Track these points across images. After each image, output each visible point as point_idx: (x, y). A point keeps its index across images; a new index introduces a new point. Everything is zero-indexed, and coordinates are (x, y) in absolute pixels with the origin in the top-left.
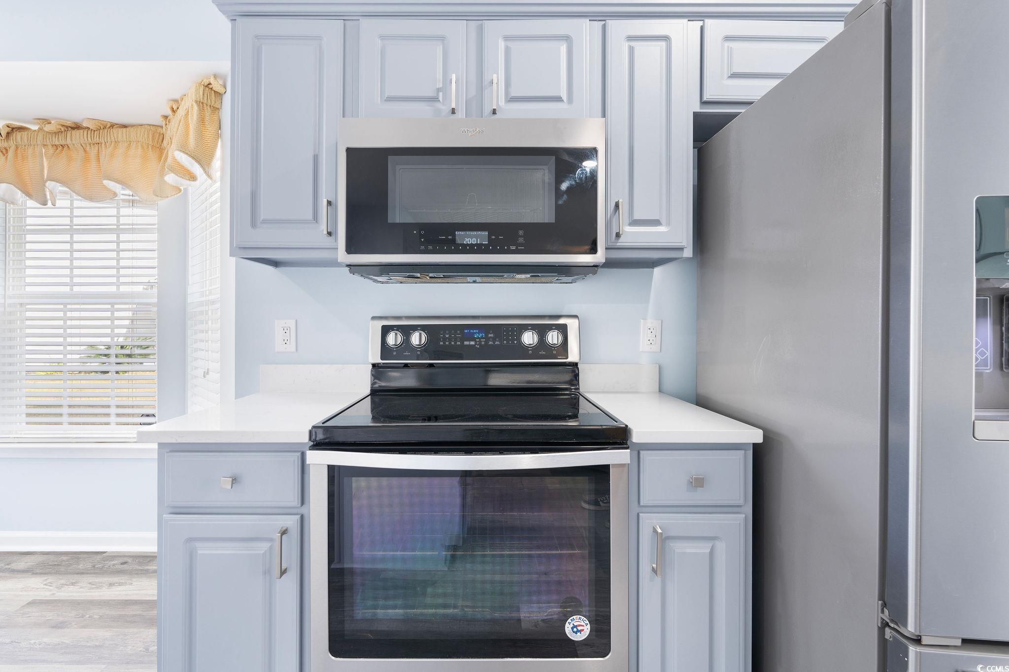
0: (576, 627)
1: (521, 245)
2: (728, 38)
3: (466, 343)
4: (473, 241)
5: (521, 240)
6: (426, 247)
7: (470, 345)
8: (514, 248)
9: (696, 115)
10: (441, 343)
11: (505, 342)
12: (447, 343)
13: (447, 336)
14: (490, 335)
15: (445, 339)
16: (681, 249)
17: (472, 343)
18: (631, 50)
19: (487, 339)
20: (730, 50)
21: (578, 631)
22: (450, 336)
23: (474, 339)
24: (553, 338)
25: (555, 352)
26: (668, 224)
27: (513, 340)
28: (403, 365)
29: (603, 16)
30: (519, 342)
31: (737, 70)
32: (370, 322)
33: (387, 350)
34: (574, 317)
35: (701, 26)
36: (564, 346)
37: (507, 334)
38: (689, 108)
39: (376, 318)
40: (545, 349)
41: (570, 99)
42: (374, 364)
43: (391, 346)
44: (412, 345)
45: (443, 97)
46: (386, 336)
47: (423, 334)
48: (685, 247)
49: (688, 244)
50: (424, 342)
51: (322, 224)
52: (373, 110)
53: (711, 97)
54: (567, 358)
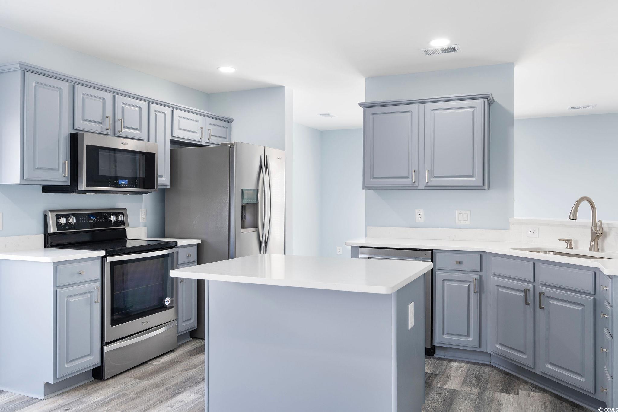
2: (179, 117)
3: (90, 221)
4: (123, 183)
5: (137, 183)
6: (110, 185)
8: (135, 186)
9: (171, 140)
10: (80, 222)
11: (103, 220)
12: (83, 222)
13: (82, 218)
14: (98, 218)
15: (81, 220)
17: (92, 221)
18: (156, 116)
20: (179, 121)
21: (168, 302)
22: (83, 218)
23: (92, 219)
24: (120, 218)
25: (121, 224)
26: (165, 177)
27: (106, 219)
28: (59, 233)
29: (150, 102)
30: (110, 220)
31: (181, 127)
32: (50, 213)
33: (59, 226)
34: (125, 209)
35: (172, 111)
36: (124, 221)
37: (104, 217)
38: (169, 137)
39: (52, 211)
40: (117, 222)
41: (141, 131)
42: (53, 233)
43: (61, 224)
44: (70, 223)
45: (103, 122)
46: (59, 219)
47: (75, 218)
48: (168, 185)
49: (169, 184)
50: (75, 222)
51: (61, 171)
52: (80, 125)
53: (174, 135)
54: (124, 226)
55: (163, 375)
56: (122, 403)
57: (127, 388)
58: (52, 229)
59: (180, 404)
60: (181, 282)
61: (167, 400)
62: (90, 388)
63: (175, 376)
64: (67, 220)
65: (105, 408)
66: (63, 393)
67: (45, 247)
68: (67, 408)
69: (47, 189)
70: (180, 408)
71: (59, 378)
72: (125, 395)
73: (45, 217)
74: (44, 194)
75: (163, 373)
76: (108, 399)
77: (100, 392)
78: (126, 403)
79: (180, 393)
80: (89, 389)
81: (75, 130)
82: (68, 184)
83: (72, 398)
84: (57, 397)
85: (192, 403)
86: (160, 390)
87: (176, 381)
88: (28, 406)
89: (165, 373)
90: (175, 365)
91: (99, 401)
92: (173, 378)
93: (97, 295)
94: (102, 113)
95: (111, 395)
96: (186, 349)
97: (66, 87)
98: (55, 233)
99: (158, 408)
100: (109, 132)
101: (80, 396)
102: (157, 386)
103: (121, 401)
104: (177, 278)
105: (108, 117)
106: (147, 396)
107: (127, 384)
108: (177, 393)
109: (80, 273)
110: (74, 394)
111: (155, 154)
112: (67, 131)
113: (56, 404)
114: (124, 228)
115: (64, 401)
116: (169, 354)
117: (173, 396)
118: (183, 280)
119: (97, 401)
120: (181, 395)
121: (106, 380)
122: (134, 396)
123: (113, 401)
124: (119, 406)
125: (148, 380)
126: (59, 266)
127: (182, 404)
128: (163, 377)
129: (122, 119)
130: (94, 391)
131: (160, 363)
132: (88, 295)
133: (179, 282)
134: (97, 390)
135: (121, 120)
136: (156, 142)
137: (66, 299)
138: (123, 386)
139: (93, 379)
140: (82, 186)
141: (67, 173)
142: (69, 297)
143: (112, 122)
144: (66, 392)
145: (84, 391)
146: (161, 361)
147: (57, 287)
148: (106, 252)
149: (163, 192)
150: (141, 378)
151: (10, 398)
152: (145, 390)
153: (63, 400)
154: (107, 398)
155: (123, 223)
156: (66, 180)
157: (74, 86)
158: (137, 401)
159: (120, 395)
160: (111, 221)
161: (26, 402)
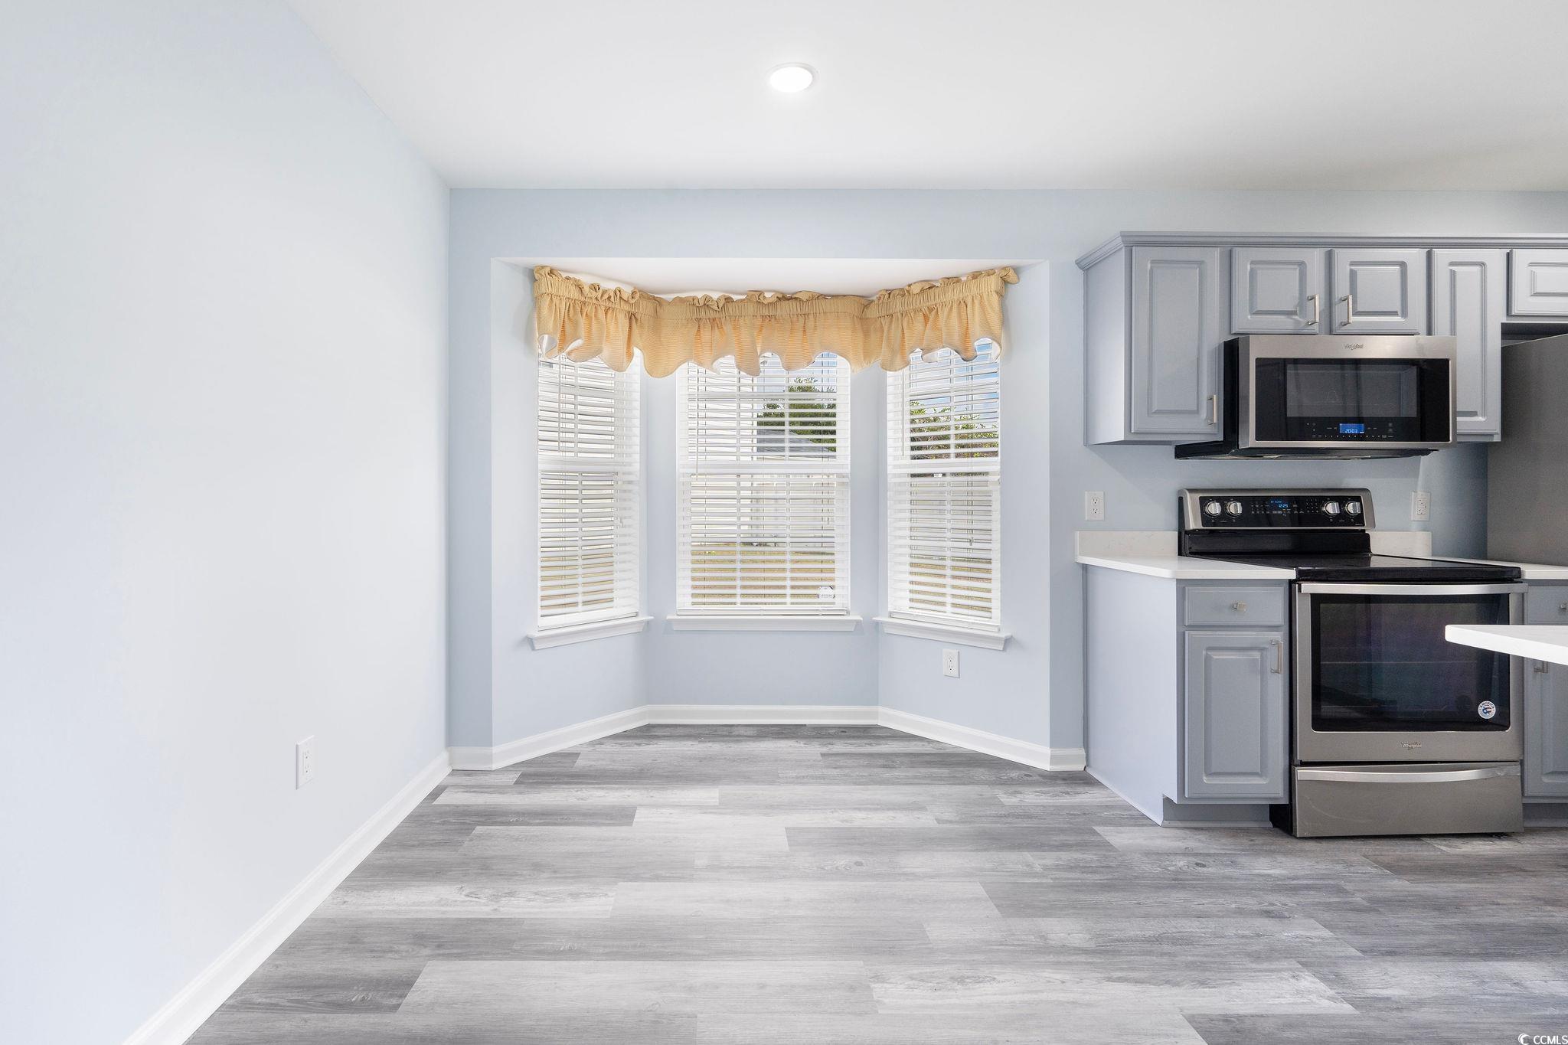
0: (1485, 709)
1: (1390, 434)
2: (1532, 264)
3: (1274, 512)
4: (1352, 431)
5: (1391, 430)
6: (1318, 436)
7: (1277, 514)
8: (1385, 436)
9: (1503, 325)
10: (1253, 512)
11: (1309, 512)
12: (1258, 512)
13: (1257, 506)
14: (1294, 506)
15: (1255, 508)
16: (1492, 435)
17: (1280, 512)
18: (1453, 274)
19: (1293, 509)
20: (1533, 274)
21: (1487, 712)
22: (1259, 506)
23: (1281, 509)
24: (1351, 508)
25: (1352, 520)
26: (1484, 415)
27: (1315, 510)
28: (1207, 532)
29: (1429, 246)
30: (1324, 512)
31: (1539, 290)
32: (1188, 494)
33: (1206, 518)
34: (1365, 490)
35: (1509, 256)
36: (1361, 514)
37: (1310, 506)
38: (1497, 318)
39: (1191, 491)
40: (1343, 517)
41: (1404, 314)
42: (1194, 530)
43: (1210, 515)
44: (1231, 515)
45: (1300, 311)
46: (1205, 506)
47: (1239, 504)
48: (1497, 434)
49: (1499, 430)
50: (1240, 511)
51: (1204, 414)
52: (1244, 322)
53: (1515, 311)
54: (1364, 525)
55: (1463, 886)
56: (1328, 906)
57: (1351, 877)
58: (1193, 523)
59: (1508, 988)
60: (1537, 670)
61: (1463, 955)
62: (1259, 840)
63: (1503, 904)
64: (1223, 507)
65: (1283, 899)
66: (1201, 829)
67: (1180, 554)
68: (1201, 862)
69: (1184, 451)
70: (1508, 999)
71: (1190, 798)
72: (1340, 891)
73: (1181, 501)
74: (1178, 460)
75: (1462, 880)
76: (1295, 882)
77: (1280, 858)
78: (1339, 910)
79: (1513, 955)
80: (1257, 842)
81: (1235, 334)
82: (1220, 438)
83: (1215, 847)
84: (1187, 832)
85: (1554, 1006)
86: (1446, 921)
87: (1503, 918)
88: (1131, 826)
89: (1470, 883)
90: (1509, 876)
91: (1273, 877)
92: (1494, 907)
93: (1277, 657)
94: (1297, 294)
95: (1306, 877)
96: (1554, 846)
97: (1213, 259)
98: (1199, 530)
99: (1431, 964)
100: (1315, 328)
101: (1235, 850)
102: (1439, 906)
103: (1328, 900)
104: (1521, 660)
105: (1313, 298)
106: (1403, 919)
107: (1352, 869)
108: (1503, 951)
109: (1234, 608)
110: (1223, 841)
111: (1446, 361)
112: (1215, 338)
113: (1181, 845)
114: (1364, 530)
115: (1198, 844)
116: (1493, 839)
117: (1486, 955)
118: (1543, 667)
119: (1269, 875)
120: (1515, 963)
121: (1301, 838)
122: (1365, 903)
123: (1305, 892)
124: (1319, 910)
125: (1412, 881)
126: (1190, 588)
127: (1515, 989)
128: (1461, 891)
129: (1350, 298)
130: (1266, 851)
131: (1457, 851)
132: (1257, 655)
133: (1529, 671)
134: (1273, 852)
135: (1346, 299)
136: (1453, 331)
137: (1204, 652)
138: (1339, 867)
139: (1270, 825)
140: (1249, 438)
141: (1217, 416)
142: (1210, 649)
143: (1323, 307)
144: (1209, 829)
145: (1245, 841)
146: (1464, 849)
147: (1185, 627)
148: (1299, 573)
149: (1481, 452)
150: (1397, 869)
151: (1109, 799)
152: (1400, 903)
153: (1196, 842)
154: (1294, 879)
155: (1359, 519)
156: (1216, 431)
157: (1231, 251)
158: (1370, 919)
159: (1327, 886)
160: (1327, 514)
161: (1132, 817)
